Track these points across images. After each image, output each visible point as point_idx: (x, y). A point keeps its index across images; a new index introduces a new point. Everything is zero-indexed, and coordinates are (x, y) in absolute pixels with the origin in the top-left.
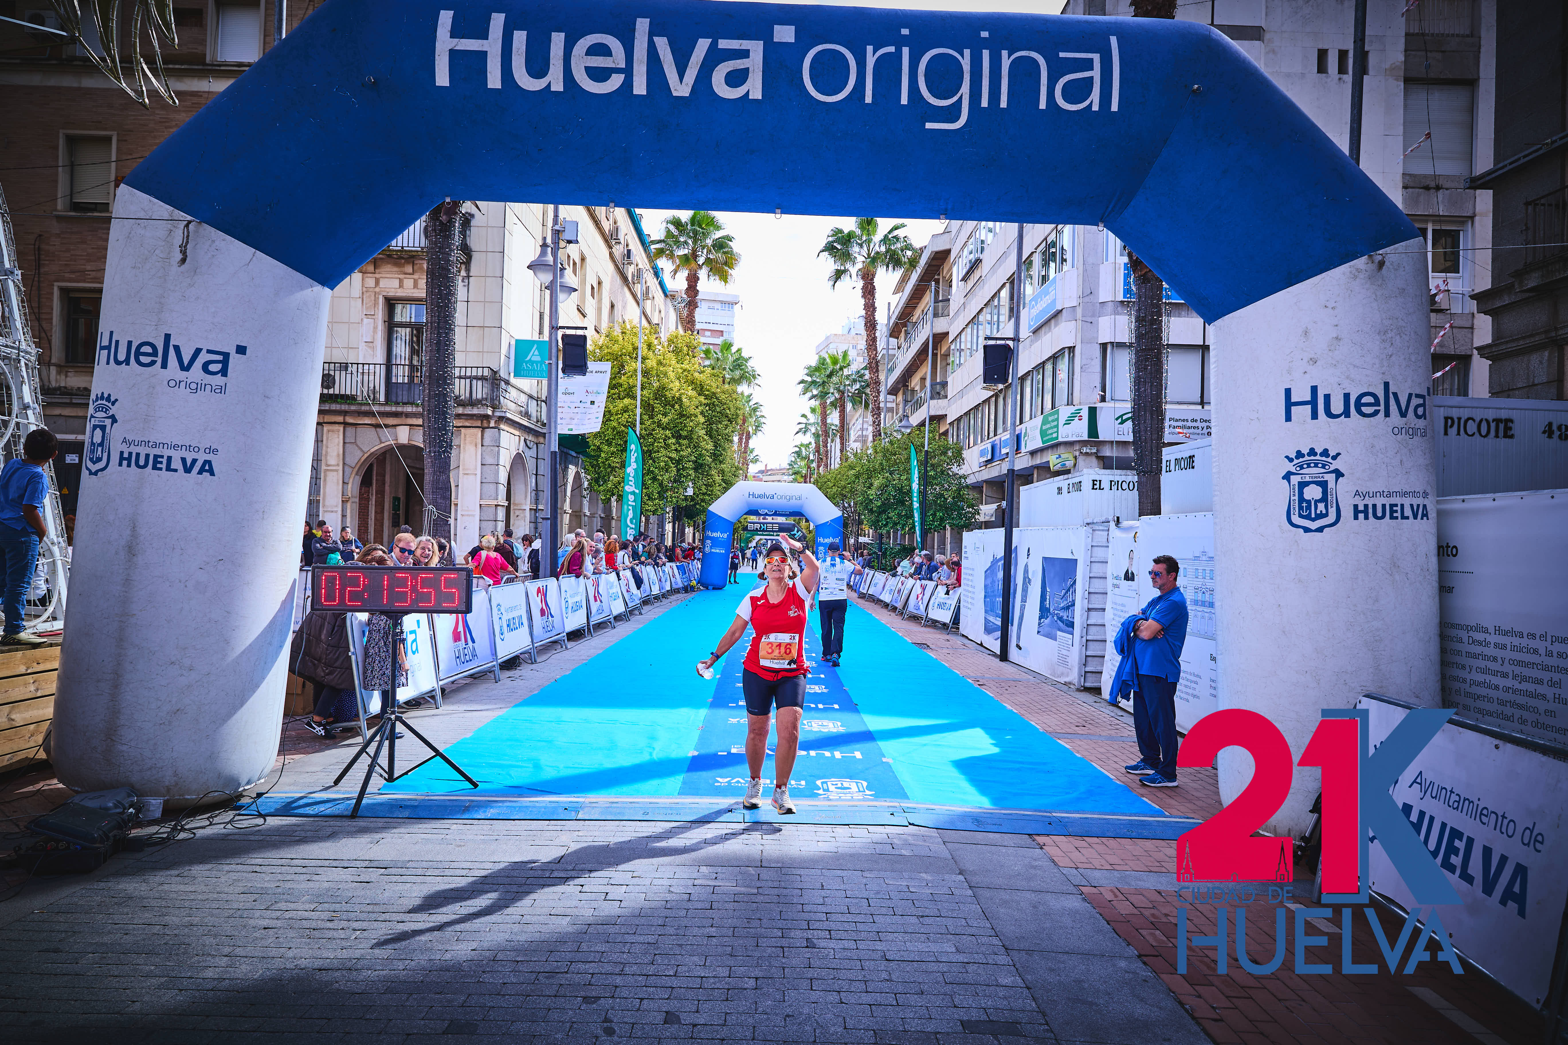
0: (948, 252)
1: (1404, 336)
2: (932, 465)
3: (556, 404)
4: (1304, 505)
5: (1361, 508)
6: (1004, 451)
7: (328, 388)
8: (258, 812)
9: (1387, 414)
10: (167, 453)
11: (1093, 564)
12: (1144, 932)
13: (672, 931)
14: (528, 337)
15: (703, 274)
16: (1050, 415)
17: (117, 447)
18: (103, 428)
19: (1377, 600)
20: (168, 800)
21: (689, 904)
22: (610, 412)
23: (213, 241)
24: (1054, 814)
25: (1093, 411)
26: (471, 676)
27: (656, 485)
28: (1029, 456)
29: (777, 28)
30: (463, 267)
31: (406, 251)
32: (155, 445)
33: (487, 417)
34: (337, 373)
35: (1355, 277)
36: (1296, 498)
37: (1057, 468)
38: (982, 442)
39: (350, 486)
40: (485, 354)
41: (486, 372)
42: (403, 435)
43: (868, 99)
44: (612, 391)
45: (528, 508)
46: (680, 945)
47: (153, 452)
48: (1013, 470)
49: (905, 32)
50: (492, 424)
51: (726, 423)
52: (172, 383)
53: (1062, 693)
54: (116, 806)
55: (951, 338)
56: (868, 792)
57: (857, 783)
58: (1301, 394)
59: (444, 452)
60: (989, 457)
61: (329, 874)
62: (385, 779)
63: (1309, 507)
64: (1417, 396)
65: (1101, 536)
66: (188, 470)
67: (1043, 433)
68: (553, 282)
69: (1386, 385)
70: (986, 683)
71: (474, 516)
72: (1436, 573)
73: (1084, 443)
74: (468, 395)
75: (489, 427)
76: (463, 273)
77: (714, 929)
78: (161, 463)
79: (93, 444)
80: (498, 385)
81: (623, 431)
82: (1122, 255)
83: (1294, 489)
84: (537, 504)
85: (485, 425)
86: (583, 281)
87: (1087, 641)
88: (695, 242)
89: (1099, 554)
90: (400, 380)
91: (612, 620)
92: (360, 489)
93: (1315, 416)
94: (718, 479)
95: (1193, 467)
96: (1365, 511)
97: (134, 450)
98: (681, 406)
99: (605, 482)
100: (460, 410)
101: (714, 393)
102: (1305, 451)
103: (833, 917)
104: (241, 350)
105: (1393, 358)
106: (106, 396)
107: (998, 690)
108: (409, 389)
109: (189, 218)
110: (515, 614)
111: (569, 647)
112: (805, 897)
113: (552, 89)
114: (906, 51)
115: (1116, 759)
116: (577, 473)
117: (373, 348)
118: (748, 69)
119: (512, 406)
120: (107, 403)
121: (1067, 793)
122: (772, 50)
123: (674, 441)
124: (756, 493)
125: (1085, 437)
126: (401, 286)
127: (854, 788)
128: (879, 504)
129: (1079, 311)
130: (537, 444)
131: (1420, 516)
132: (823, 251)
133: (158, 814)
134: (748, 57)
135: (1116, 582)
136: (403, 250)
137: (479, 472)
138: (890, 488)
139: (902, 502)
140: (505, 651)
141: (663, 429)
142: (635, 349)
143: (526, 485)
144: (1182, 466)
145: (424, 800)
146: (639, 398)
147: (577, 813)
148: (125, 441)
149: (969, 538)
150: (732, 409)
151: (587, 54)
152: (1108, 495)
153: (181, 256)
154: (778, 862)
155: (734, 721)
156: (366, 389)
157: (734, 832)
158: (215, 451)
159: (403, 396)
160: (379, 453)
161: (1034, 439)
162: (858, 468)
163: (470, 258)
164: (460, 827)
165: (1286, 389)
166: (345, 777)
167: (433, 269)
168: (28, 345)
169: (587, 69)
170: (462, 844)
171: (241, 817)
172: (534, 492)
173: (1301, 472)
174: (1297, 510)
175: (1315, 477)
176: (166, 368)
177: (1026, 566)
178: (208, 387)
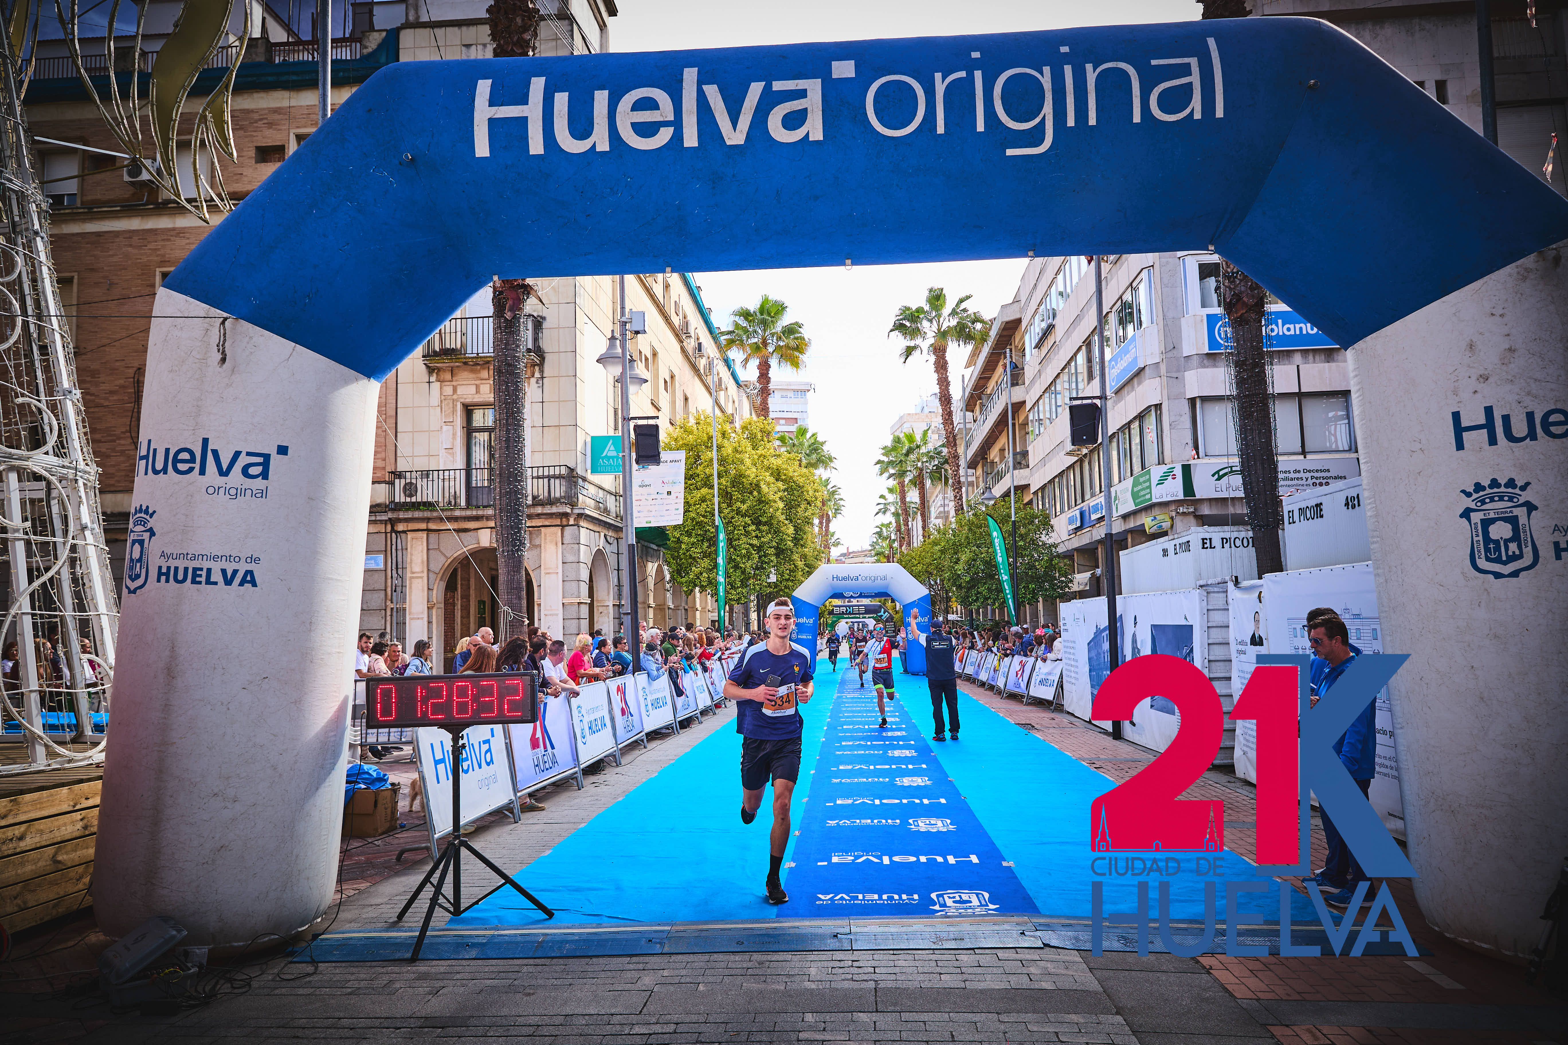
0: (1019, 321)
2: (1021, 536)
3: (631, 495)
4: (1492, 546)
5: (1563, 545)
6: (1094, 517)
7: (411, 496)
8: (311, 957)
10: (206, 565)
11: (1212, 630)
14: (604, 433)
15: (773, 362)
16: (1141, 476)
17: (155, 562)
18: (141, 542)
20: (213, 948)
22: (688, 503)
23: (251, 338)
25: (1187, 469)
26: (553, 784)
27: (738, 572)
28: (1121, 521)
29: (835, 64)
30: (537, 368)
31: (481, 357)
32: (194, 558)
33: (566, 515)
34: (419, 480)
35: (1524, 279)
36: (1481, 538)
37: (1153, 530)
38: (1069, 509)
39: (435, 592)
40: (562, 453)
41: (564, 471)
42: (485, 538)
43: (941, 129)
44: (689, 482)
45: (611, 604)
47: (192, 565)
48: (1111, 534)
49: (976, 55)
50: (572, 522)
51: (804, 506)
52: (211, 490)
55: (1028, 406)
56: (991, 906)
57: (977, 895)
58: (1473, 416)
59: (517, 550)
60: (1079, 524)
62: (450, 912)
63: (1497, 548)
65: (1217, 600)
66: (228, 582)
67: (1135, 496)
68: (622, 373)
70: (1102, 765)
71: (557, 615)
73: (1180, 503)
74: (546, 494)
75: (568, 526)
76: (537, 375)
78: (200, 576)
79: (132, 560)
80: (576, 483)
81: (702, 521)
82: (1204, 306)
83: (1476, 528)
84: (620, 599)
85: (565, 523)
86: (656, 376)
88: (765, 330)
89: (1217, 618)
90: (480, 484)
91: (699, 715)
92: (446, 595)
93: (1493, 441)
94: (800, 564)
95: (1322, 516)
97: (173, 564)
98: (759, 492)
99: (687, 573)
100: (539, 510)
101: (791, 477)
102: (1486, 483)
104: (283, 450)
106: (144, 508)
108: (489, 492)
109: (225, 315)
110: (597, 715)
113: (597, 150)
114: (978, 75)
116: (659, 566)
117: (453, 455)
118: (806, 109)
119: (590, 502)
120: (145, 516)
122: (831, 87)
123: (754, 527)
124: (840, 576)
125: (1181, 496)
126: (478, 392)
127: (975, 902)
128: (968, 579)
129: (1163, 368)
130: (617, 539)
132: (891, 331)
134: (806, 97)
135: (1240, 647)
136: (477, 357)
137: (560, 571)
138: (978, 562)
139: (991, 576)
140: (587, 757)
141: (742, 516)
142: (710, 438)
143: (608, 581)
144: (1308, 516)
145: (493, 936)
146: (716, 487)
147: (662, 944)
148: (163, 555)
149: (1065, 609)
150: (811, 493)
151: (633, 109)
152: (1220, 554)
153: (220, 356)
154: (895, 1005)
155: (832, 823)
156: (447, 495)
157: (842, 964)
158: (256, 560)
159: (484, 499)
160: (461, 557)
161: (1125, 502)
162: (943, 544)
163: (543, 359)
164: (531, 969)
165: (1453, 413)
166: (410, 910)
167: (499, 366)
168: (87, 464)
169: (634, 125)
170: (532, 991)
171: (292, 965)
172: (616, 588)
173: (1483, 507)
174: (1483, 553)
175: (1502, 513)
176: (204, 474)
177: (1134, 635)
178: (249, 492)
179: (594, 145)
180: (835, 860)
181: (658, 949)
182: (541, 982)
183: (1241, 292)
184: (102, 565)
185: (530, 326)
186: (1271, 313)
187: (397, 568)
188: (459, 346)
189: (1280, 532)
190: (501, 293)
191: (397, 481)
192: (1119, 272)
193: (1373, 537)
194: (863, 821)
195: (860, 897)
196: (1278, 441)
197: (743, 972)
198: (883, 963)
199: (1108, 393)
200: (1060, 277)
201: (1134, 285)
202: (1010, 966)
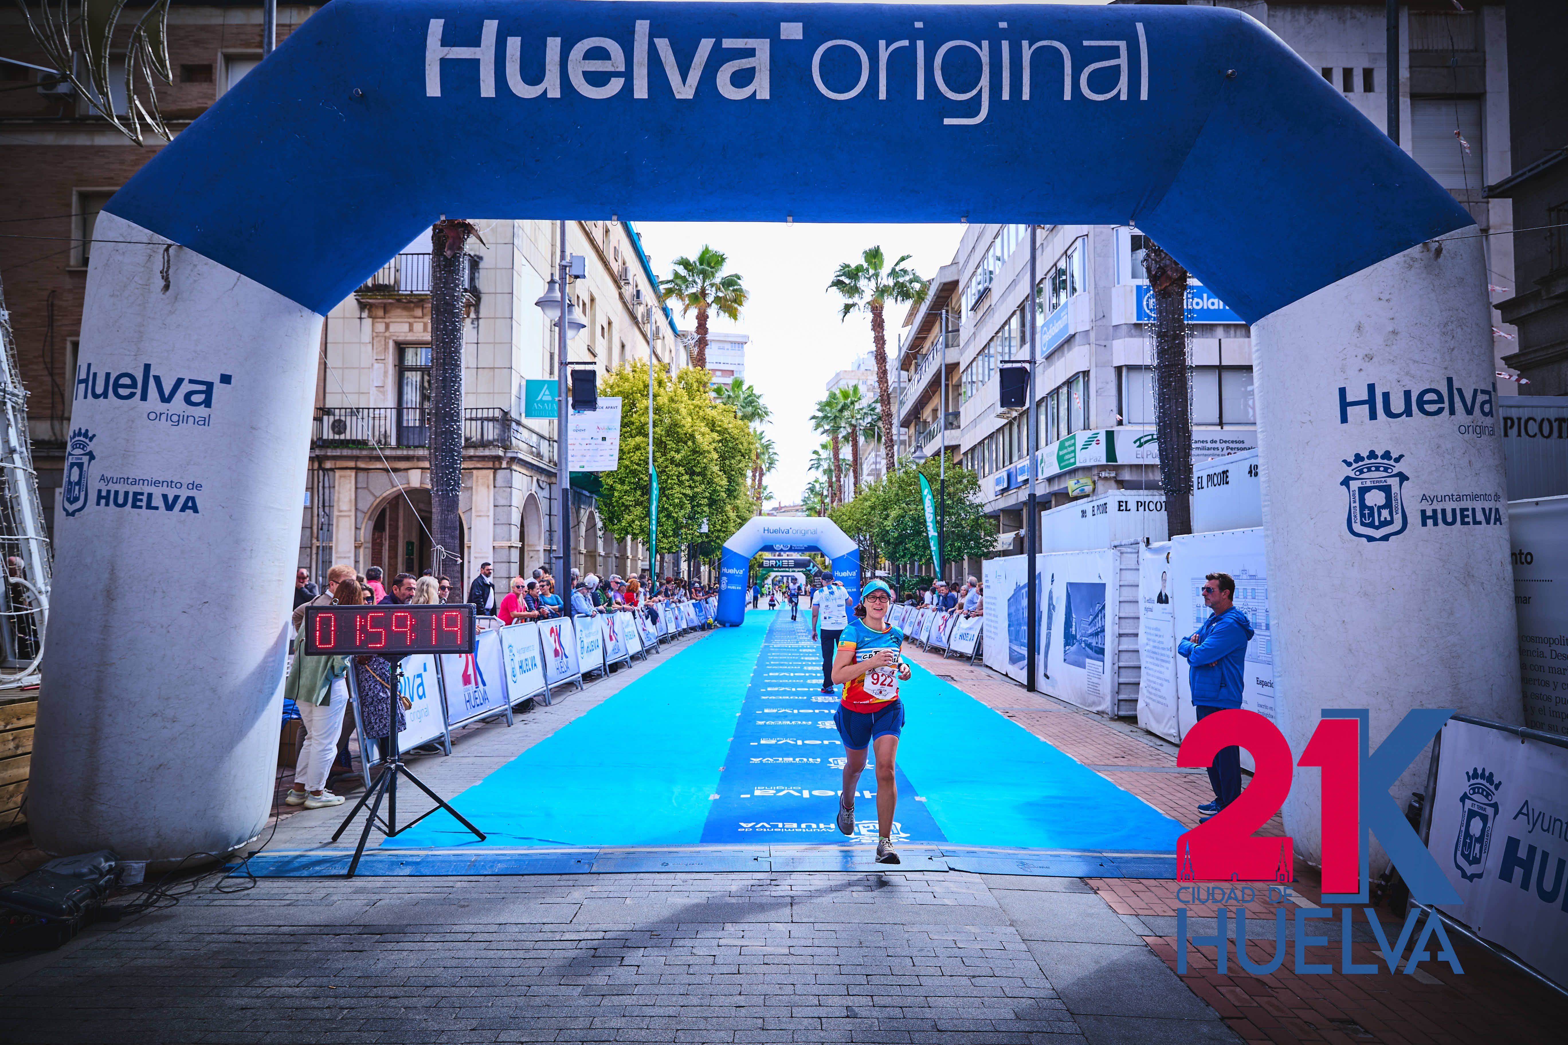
0: (956, 283)
1: (1465, 328)
2: (949, 494)
3: (567, 440)
4: (1367, 512)
5: (1429, 513)
6: (1021, 479)
7: (339, 433)
8: (248, 873)
9: (1452, 412)
10: (147, 489)
11: (1123, 588)
12: (1223, 990)
13: (695, 1001)
14: (539, 377)
15: (712, 311)
16: (1067, 440)
17: (94, 485)
18: (80, 466)
19: (1452, 613)
20: (151, 863)
21: (715, 968)
22: (622, 450)
23: (195, 266)
24: (1105, 854)
25: (1110, 435)
26: (483, 720)
27: (671, 522)
28: (1047, 483)
29: (783, 25)
30: (472, 309)
31: (415, 295)
32: (135, 482)
33: (499, 458)
34: (348, 418)
35: (1410, 267)
36: (1357, 504)
37: (1075, 494)
38: (997, 470)
39: (362, 531)
40: (496, 396)
41: (497, 413)
42: (416, 479)
43: (882, 96)
44: (624, 430)
45: (541, 548)
46: (706, 1018)
47: (133, 489)
48: (1035, 497)
49: (919, 25)
50: (504, 465)
51: (738, 458)
52: (152, 416)
53: (1096, 723)
54: (91, 872)
55: (962, 367)
56: (903, 835)
58: (1357, 393)
59: (452, 490)
60: (1005, 485)
61: (319, 942)
62: (385, 833)
63: (1371, 514)
64: (1483, 392)
65: (1130, 559)
66: (169, 507)
67: (1060, 459)
68: (560, 318)
69: (1450, 381)
70: (1016, 714)
71: (487, 558)
72: (1512, 582)
73: (1102, 468)
74: (479, 436)
75: (501, 468)
76: (473, 315)
77: (742, 997)
78: (141, 500)
79: (70, 483)
80: (510, 426)
81: (635, 469)
82: (1134, 276)
83: (1354, 495)
84: (551, 544)
85: (497, 466)
86: (593, 322)
87: (1119, 668)
88: (704, 282)
89: (1129, 577)
90: (411, 424)
91: (628, 660)
92: (373, 534)
93: (1373, 416)
94: (732, 515)
95: (1227, 483)
96: (1434, 517)
97: (113, 487)
98: (694, 443)
99: (619, 521)
100: (471, 452)
101: (726, 429)
102: (1365, 454)
103: (875, 980)
104: (226, 379)
105: (1455, 352)
106: (83, 431)
107: (1029, 721)
108: (421, 433)
109: (169, 242)
110: (528, 655)
111: (584, 687)
112: (842, 956)
113: (549, 96)
114: (920, 44)
115: (1162, 792)
116: (591, 513)
117: (384, 393)
118: (754, 68)
119: (524, 446)
120: (84, 439)
121: (1115, 831)
122: (779, 48)
123: (687, 477)
124: (772, 528)
125: (1103, 461)
126: (411, 329)
128: (896, 535)
129: (1092, 335)
130: (550, 484)
131: (1492, 521)
132: (831, 286)
133: (140, 879)
134: (754, 56)
135: (1149, 605)
136: (412, 294)
137: (491, 514)
138: (907, 519)
139: (919, 533)
140: (517, 695)
141: (676, 466)
142: (646, 386)
143: (540, 526)
144: (1216, 482)
145: (427, 856)
146: (651, 435)
147: (591, 865)
148: (103, 478)
149: (988, 566)
150: (745, 444)
151: (584, 59)
152: (1134, 516)
153: (162, 283)
154: (810, 916)
155: (756, 760)
156: (377, 433)
157: (761, 883)
158: (198, 487)
159: (414, 439)
160: (391, 497)
161: (1051, 465)
162: (873, 500)
163: (478, 299)
164: (465, 884)
165: (1340, 389)
166: (344, 832)
167: (437, 305)
168: (15, 387)
169: (586, 74)
170: (466, 904)
171: (229, 880)
172: (548, 533)
173: (1362, 476)
174: (1359, 518)
175: (1377, 482)
176: (146, 400)
177: (1051, 592)
178: (191, 419)
179: (545, 92)
180: (757, 793)
181: (586, 869)
182: (475, 896)
183: (1166, 266)
184: (31, 490)
185: (467, 264)
186: (1192, 288)
187: (324, 506)
188: (392, 282)
189: (1191, 497)
190: (441, 231)
191: (325, 418)
192: (1055, 239)
193: (1265, 501)
194: (785, 759)
195: (780, 825)
196: (1193, 410)
197: (669, 888)
198: (799, 882)
199: (1039, 358)
200: (998, 241)
201: (1069, 253)
202: (915, 886)
